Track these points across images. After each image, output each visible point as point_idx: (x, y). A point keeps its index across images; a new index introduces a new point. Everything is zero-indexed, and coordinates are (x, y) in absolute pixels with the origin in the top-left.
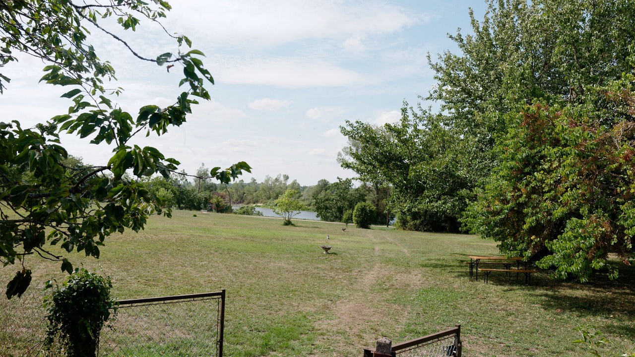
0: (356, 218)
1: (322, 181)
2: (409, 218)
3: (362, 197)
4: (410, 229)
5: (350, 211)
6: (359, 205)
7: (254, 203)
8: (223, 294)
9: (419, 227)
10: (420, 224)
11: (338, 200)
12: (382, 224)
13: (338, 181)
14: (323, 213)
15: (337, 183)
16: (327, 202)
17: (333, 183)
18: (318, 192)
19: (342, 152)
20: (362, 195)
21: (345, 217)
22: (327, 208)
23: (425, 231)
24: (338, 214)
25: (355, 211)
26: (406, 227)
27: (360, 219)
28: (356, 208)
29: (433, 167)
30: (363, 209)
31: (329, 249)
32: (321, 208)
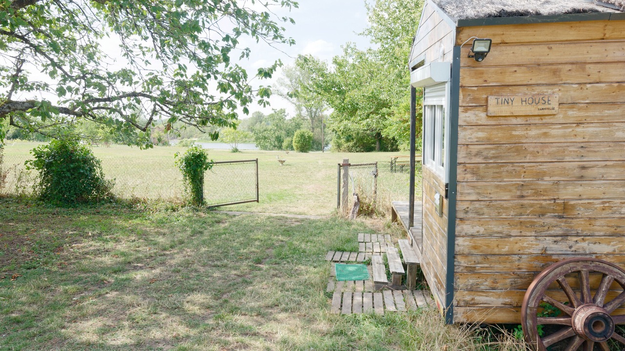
0: (296, 144)
1: (256, 113)
2: (343, 141)
3: (298, 126)
4: (345, 151)
5: (289, 139)
6: (297, 133)
7: (189, 138)
8: (257, 161)
9: (352, 149)
10: (353, 147)
11: (276, 130)
12: (318, 150)
13: (273, 112)
14: (261, 143)
15: (273, 114)
16: (266, 132)
17: (268, 114)
18: (254, 124)
19: (277, 84)
20: (298, 124)
21: (285, 144)
22: (265, 138)
23: (357, 152)
24: (276, 143)
25: (295, 137)
26: (340, 150)
27: (299, 145)
28: (295, 135)
29: (363, 93)
30: (302, 136)
31: (284, 161)
32: (259, 139)
